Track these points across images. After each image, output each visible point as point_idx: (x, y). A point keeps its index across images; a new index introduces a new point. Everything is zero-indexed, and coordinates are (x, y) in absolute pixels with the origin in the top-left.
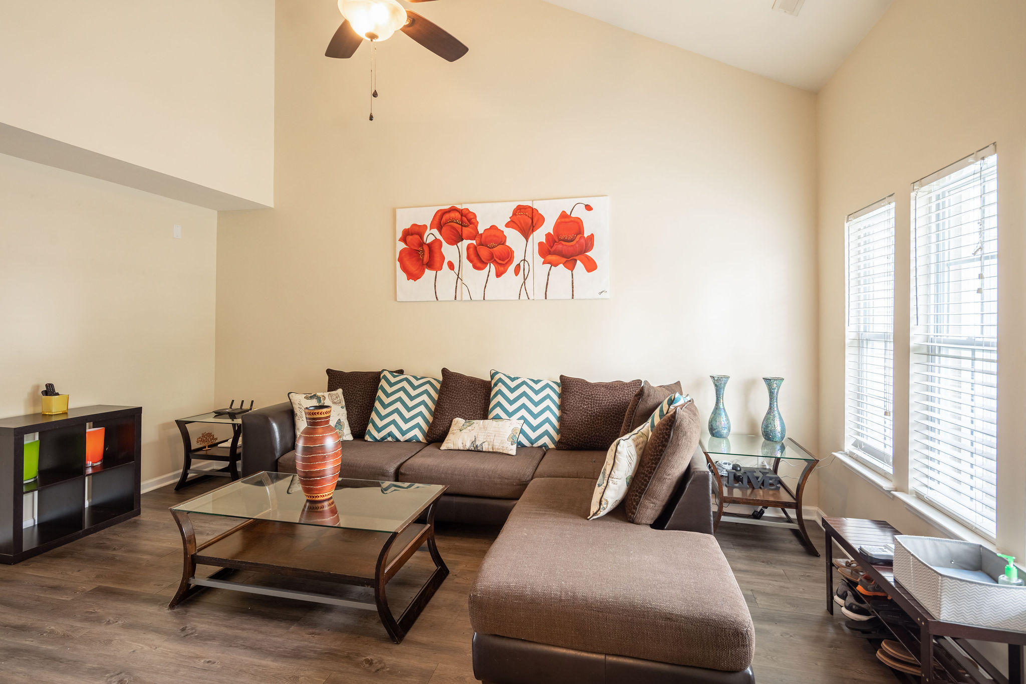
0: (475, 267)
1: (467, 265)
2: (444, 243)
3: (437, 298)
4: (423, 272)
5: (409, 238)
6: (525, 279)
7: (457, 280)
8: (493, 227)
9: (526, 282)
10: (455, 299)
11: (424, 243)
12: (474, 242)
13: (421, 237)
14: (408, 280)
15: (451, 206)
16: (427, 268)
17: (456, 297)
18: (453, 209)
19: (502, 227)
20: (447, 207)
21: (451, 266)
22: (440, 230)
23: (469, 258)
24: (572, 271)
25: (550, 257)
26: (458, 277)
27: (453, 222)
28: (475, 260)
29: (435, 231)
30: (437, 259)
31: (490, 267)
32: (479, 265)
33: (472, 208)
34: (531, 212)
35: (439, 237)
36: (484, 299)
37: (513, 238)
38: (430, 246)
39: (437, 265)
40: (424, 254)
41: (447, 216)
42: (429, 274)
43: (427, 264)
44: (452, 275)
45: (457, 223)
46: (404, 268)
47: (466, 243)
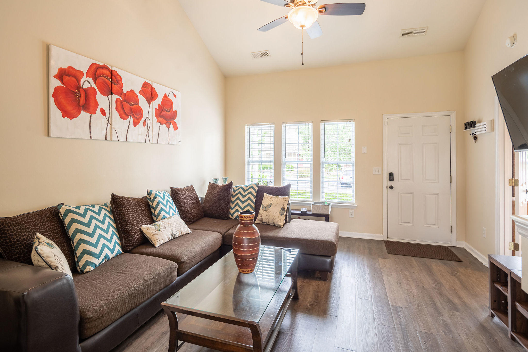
0: (121, 117)
1: (116, 114)
2: (98, 92)
3: (91, 137)
4: (79, 113)
5: (66, 78)
6: (148, 130)
7: (108, 124)
8: (132, 91)
9: (149, 132)
10: (106, 139)
11: (81, 87)
12: (120, 98)
13: (78, 81)
14: (63, 117)
15: (103, 64)
16: (83, 110)
17: (106, 138)
18: (104, 67)
19: (137, 93)
20: (101, 64)
21: (103, 112)
22: (95, 81)
23: (117, 109)
24: (169, 128)
25: (160, 119)
26: (108, 122)
27: (105, 77)
28: (122, 112)
29: (90, 80)
30: (92, 104)
31: (130, 118)
32: (124, 115)
33: (120, 73)
34: (151, 88)
35: (94, 86)
36: (126, 141)
37: (142, 102)
38: (85, 90)
39: (92, 109)
40: (80, 97)
41: (100, 71)
42: (84, 115)
43: (83, 106)
44: (104, 120)
45: (108, 79)
46: (59, 105)
47: (115, 97)
